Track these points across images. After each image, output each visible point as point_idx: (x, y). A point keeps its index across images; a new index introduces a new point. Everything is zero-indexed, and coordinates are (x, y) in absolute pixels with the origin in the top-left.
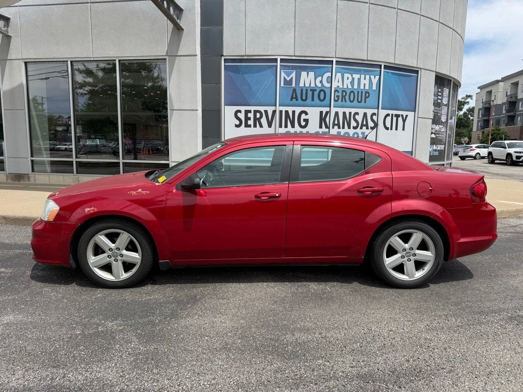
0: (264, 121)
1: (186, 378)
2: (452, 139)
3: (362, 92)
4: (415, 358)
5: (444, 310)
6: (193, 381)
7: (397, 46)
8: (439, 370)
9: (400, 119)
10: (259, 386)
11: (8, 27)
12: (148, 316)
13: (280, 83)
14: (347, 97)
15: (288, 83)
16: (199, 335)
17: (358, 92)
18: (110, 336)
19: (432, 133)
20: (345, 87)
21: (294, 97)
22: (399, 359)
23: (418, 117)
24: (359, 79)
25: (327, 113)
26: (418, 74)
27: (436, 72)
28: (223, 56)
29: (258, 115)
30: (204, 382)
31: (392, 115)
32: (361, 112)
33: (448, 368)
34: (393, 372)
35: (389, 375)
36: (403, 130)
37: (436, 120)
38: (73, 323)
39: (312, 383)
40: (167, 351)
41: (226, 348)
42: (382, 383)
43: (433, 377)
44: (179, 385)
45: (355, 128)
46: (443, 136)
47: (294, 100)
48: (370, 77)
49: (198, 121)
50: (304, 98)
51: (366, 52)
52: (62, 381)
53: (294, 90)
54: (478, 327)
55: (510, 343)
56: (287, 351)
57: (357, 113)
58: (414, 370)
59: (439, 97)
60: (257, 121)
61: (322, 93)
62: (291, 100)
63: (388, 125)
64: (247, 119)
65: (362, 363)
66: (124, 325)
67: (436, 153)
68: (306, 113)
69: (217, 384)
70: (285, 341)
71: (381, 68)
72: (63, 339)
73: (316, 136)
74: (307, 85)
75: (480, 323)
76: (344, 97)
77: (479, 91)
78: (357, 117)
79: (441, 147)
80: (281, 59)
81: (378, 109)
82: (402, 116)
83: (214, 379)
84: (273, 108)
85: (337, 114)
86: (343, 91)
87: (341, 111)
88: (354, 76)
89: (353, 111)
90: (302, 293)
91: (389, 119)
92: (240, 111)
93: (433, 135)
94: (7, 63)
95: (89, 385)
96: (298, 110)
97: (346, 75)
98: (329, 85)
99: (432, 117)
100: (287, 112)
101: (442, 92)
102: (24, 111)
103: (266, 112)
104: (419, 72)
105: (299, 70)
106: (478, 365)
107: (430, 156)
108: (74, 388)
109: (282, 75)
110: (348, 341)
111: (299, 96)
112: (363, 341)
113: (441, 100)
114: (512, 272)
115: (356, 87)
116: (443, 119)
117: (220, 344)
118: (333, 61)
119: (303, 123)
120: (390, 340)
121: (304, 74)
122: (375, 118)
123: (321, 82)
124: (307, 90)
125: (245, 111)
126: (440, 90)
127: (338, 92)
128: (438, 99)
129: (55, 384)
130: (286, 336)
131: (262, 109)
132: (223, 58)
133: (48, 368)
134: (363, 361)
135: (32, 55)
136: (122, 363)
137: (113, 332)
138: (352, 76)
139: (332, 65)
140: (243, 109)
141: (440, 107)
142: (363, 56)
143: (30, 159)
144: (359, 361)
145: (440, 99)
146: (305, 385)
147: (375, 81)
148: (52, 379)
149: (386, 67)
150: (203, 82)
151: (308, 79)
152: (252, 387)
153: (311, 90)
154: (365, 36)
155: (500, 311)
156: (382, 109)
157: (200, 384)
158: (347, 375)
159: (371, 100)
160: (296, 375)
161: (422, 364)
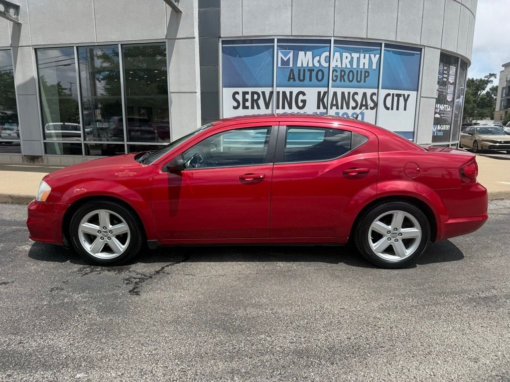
0: (261, 102)
1: (130, 348)
2: (459, 119)
3: (361, 72)
4: (357, 336)
5: (404, 290)
6: (135, 351)
7: (399, 24)
8: (377, 348)
9: (401, 99)
10: (195, 357)
11: (18, 15)
12: (114, 290)
13: (278, 64)
14: (346, 77)
15: (285, 63)
16: (155, 308)
17: (357, 71)
18: (73, 307)
19: (436, 113)
20: (344, 66)
21: (291, 77)
22: (341, 336)
23: (421, 97)
24: (359, 59)
25: (325, 93)
26: (421, 51)
27: (441, 49)
28: (220, 37)
29: (256, 97)
30: (146, 352)
31: (393, 94)
32: (361, 91)
33: (388, 347)
34: (330, 349)
35: (326, 351)
36: (405, 109)
37: (441, 99)
38: (43, 294)
39: (247, 357)
40: (121, 322)
41: (176, 321)
42: (315, 359)
43: (369, 355)
44: (121, 354)
45: (354, 108)
46: (448, 116)
47: (292, 80)
48: (370, 57)
49: (197, 103)
50: (302, 78)
51: (366, 29)
52: (17, 347)
53: (292, 70)
54: (433, 308)
55: (460, 324)
56: (234, 326)
57: (356, 93)
58: (353, 347)
59: (444, 76)
60: (255, 103)
61: (320, 73)
62: (289, 80)
63: (389, 105)
64: (245, 100)
65: (303, 340)
66: (89, 298)
67: (441, 134)
68: (304, 94)
69: (157, 354)
70: (235, 315)
71: (381, 47)
72: (30, 308)
73: (314, 116)
74: (305, 65)
75: (436, 304)
76: (342, 77)
77: (503, 69)
78: (356, 96)
79: (446, 127)
80: (278, 39)
81: (378, 88)
82: (404, 95)
83: (155, 350)
84: (270, 89)
85: (335, 94)
86: (341, 71)
87: (339, 91)
88: (353, 55)
89: (352, 91)
90: (267, 270)
91: (389, 99)
92: (238, 93)
93: (437, 114)
94: (19, 50)
95: (40, 351)
96: (295, 90)
97: (345, 55)
98: (326, 65)
99: (437, 97)
100: (284, 93)
101: (448, 70)
102: (35, 96)
103: (263, 93)
104: (423, 50)
105: (296, 50)
106: (419, 344)
107: (433, 136)
108: (26, 354)
109: (279, 55)
110: (297, 318)
111: (297, 76)
112: (311, 318)
113: (447, 78)
114: (490, 254)
115: (355, 66)
116: (449, 98)
117: (172, 317)
118: (331, 40)
119: (301, 104)
120: (338, 318)
121: (301, 54)
122: (375, 98)
123: (319, 61)
124: (304, 70)
125: (243, 92)
126: (445, 68)
127: (337, 72)
128: (444, 77)
129: (10, 349)
130: (238, 311)
131: (259, 90)
132: (221, 40)
133: (8, 334)
134: (305, 337)
135: (41, 41)
136: (76, 332)
137: (76, 304)
138: (351, 55)
139: (331, 44)
140: (241, 90)
141: (445, 86)
142: (362, 34)
143: (43, 141)
144: (300, 338)
145: (445, 78)
146: (239, 358)
147: (375, 60)
148: (8, 345)
149: (387, 45)
150: (201, 65)
151: (305, 59)
152: (189, 358)
153: (309, 70)
154: (364, 13)
155: (462, 292)
156: (382, 88)
157: (141, 353)
158: (284, 350)
159: (371, 80)
160: (235, 348)
161: (362, 342)
